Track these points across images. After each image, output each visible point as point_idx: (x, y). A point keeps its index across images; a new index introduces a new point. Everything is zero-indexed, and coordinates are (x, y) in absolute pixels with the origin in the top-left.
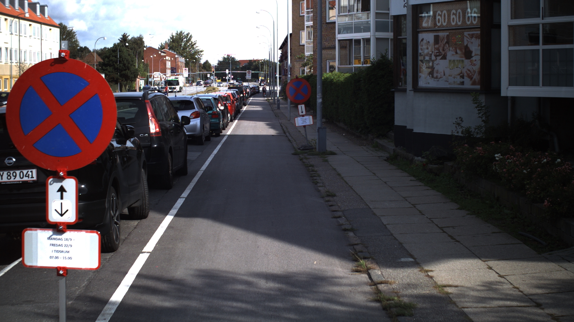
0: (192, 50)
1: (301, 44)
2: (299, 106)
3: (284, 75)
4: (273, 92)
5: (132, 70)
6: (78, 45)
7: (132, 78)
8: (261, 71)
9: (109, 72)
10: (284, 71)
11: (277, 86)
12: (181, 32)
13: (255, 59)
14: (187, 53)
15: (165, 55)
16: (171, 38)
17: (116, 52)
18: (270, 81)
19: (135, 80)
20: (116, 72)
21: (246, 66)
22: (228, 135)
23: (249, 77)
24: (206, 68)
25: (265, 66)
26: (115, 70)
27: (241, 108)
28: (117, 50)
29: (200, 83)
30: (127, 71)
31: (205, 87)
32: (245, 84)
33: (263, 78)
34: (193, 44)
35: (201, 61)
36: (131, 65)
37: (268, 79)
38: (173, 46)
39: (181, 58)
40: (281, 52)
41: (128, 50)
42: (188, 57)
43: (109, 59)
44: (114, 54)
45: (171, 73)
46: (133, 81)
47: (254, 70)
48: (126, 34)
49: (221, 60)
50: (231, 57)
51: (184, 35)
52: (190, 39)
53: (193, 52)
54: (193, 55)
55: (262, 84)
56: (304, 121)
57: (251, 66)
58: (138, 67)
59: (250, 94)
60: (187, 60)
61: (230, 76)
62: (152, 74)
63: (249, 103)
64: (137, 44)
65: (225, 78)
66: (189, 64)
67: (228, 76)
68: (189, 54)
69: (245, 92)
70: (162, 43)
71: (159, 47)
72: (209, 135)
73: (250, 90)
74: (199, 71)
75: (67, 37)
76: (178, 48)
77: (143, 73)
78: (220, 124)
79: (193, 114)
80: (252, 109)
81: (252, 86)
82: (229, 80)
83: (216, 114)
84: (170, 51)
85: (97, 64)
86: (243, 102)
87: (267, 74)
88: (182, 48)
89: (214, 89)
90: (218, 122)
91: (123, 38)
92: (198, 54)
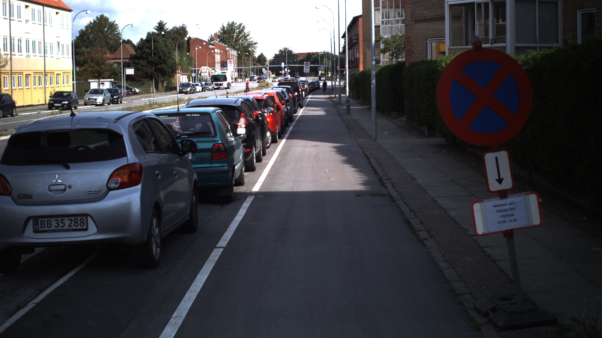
0: (245, 42)
2: (489, 158)
5: (170, 64)
6: (120, 38)
7: (169, 73)
8: (321, 64)
9: (142, 66)
12: (233, 23)
13: (314, 52)
14: (239, 45)
16: (221, 29)
17: (150, 43)
19: (173, 76)
20: (150, 65)
21: (304, 59)
23: (306, 70)
24: (260, 62)
25: (326, 59)
26: (149, 63)
27: (295, 112)
28: (151, 40)
29: (254, 78)
30: (164, 64)
31: (258, 82)
32: (303, 78)
33: (323, 72)
34: (246, 35)
35: (255, 54)
36: (168, 58)
37: (329, 73)
38: (224, 38)
39: (233, 51)
41: (166, 39)
42: (240, 50)
43: (142, 51)
44: (148, 45)
45: (221, 67)
46: (171, 76)
47: (313, 64)
48: (162, 22)
49: (278, 53)
50: (288, 50)
51: (236, 25)
52: (242, 30)
53: (246, 44)
54: (246, 48)
55: (322, 79)
56: (508, 214)
57: (310, 58)
58: (180, 61)
59: (308, 91)
60: (239, 52)
61: (286, 70)
62: (197, 69)
63: (307, 104)
64: (180, 34)
65: (280, 72)
66: (242, 58)
67: (284, 70)
68: (242, 47)
69: (301, 89)
70: (211, 35)
71: (208, 39)
72: (189, 217)
73: (308, 85)
74: (253, 65)
75: (109, 30)
76: (230, 40)
77: (186, 67)
78: (236, 167)
79: (118, 175)
80: (311, 113)
81: (311, 81)
82: (285, 74)
83: (222, 150)
84: (220, 43)
85: (129, 57)
86: (298, 103)
87: (328, 67)
88: (234, 40)
89: (267, 85)
90: (226, 168)
91: (159, 26)
92: (252, 47)
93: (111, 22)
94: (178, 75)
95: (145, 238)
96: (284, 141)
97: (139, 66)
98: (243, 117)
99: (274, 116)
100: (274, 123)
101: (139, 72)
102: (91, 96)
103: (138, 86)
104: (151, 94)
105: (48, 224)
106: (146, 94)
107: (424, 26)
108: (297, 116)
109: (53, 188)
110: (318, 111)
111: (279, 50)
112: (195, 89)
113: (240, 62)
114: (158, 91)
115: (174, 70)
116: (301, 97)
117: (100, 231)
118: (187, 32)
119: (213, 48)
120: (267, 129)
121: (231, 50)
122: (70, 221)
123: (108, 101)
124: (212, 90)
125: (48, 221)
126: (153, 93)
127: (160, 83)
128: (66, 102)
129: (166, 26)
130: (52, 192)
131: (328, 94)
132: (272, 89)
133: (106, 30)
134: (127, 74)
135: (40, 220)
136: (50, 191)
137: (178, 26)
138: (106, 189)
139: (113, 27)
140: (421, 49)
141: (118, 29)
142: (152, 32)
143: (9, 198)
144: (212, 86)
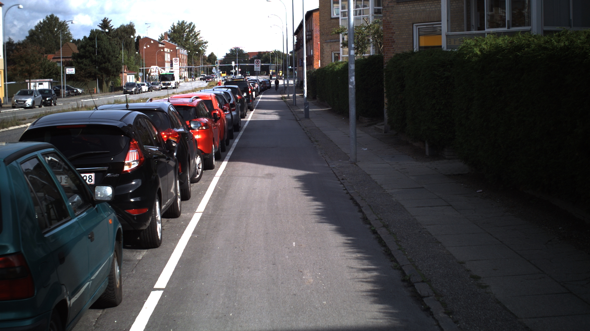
0: (195, 41)
1: (332, 16)
5: (114, 63)
6: (70, 38)
7: (113, 72)
8: (272, 63)
9: (85, 65)
12: (183, 22)
13: (265, 51)
14: (190, 45)
16: (172, 28)
17: (94, 41)
19: (118, 76)
20: (94, 65)
21: (255, 58)
23: (257, 68)
24: (211, 61)
25: (276, 58)
26: (92, 62)
28: (95, 38)
30: (108, 63)
31: (207, 82)
32: (253, 77)
34: (196, 34)
35: (205, 53)
36: (112, 57)
38: (174, 37)
41: (110, 37)
42: (191, 49)
43: (85, 49)
44: (91, 43)
45: (170, 66)
46: (115, 75)
47: (264, 63)
48: (106, 19)
49: (229, 52)
50: (239, 49)
51: (186, 25)
52: (193, 30)
53: (196, 43)
54: (196, 47)
55: (273, 78)
57: (260, 58)
59: (259, 90)
60: (190, 51)
61: (237, 69)
62: (144, 68)
63: (258, 105)
64: (127, 33)
65: (231, 71)
66: (192, 57)
67: (235, 69)
68: (192, 46)
69: (251, 89)
70: (162, 34)
71: (159, 39)
73: (259, 85)
74: (203, 64)
75: (59, 30)
76: (180, 40)
77: (134, 66)
80: (263, 117)
81: (262, 80)
82: (236, 73)
84: (171, 43)
85: (71, 56)
86: (248, 105)
87: (279, 66)
88: (184, 39)
91: (104, 24)
92: (202, 46)
93: (61, 22)
94: (124, 74)
97: (82, 65)
98: (135, 148)
101: (82, 71)
102: (19, 98)
103: (80, 86)
104: (95, 95)
106: (89, 94)
107: (409, 7)
110: (270, 114)
111: (230, 50)
112: (141, 89)
113: (190, 62)
114: (102, 91)
115: (119, 69)
116: (251, 98)
118: (135, 30)
119: (163, 47)
120: (195, 153)
121: (181, 50)
123: (39, 104)
124: (159, 90)
126: (97, 93)
127: (105, 83)
129: (111, 23)
131: (281, 94)
133: (56, 29)
134: (67, 73)
137: (125, 24)
139: (63, 26)
140: (406, 37)
142: (96, 30)
144: (159, 86)
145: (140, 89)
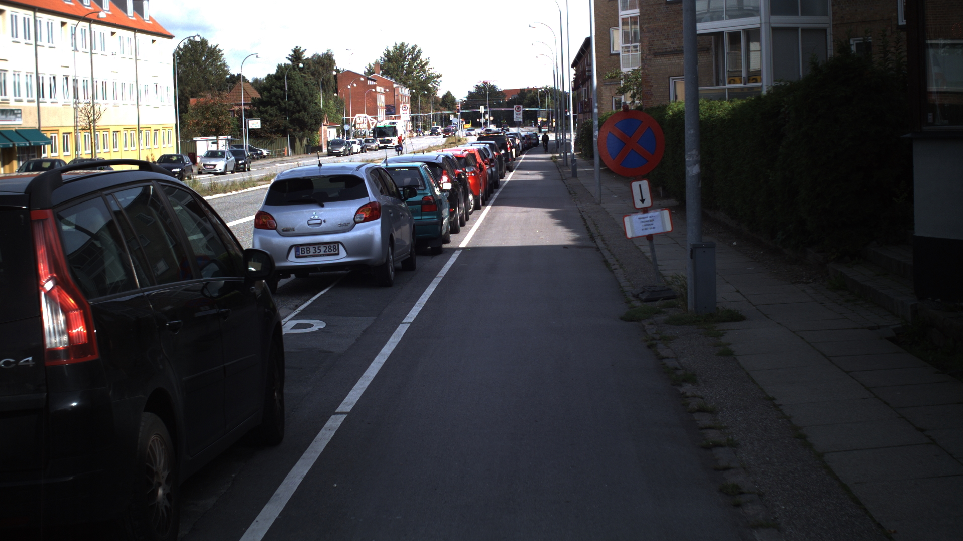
0: (422, 74)
1: (612, 52)
2: (635, 185)
3: (581, 113)
4: (563, 143)
5: (312, 112)
6: (226, 72)
7: (311, 125)
8: (541, 108)
9: (271, 115)
10: (582, 105)
11: (570, 132)
12: (403, 44)
13: (531, 87)
14: (413, 80)
15: (375, 83)
16: (385, 54)
17: (283, 80)
18: (557, 124)
19: (318, 130)
20: (283, 114)
21: (515, 99)
22: (463, 249)
23: (518, 117)
24: (447, 104)
25: (548, 99)
26: (281, 111)
27: (502, 176)
28: (284, 76)
29: (437, 131)
30: (303, 112)
31: (444, 137)
32: (513, 130)
33: (545, 119)
34: (423, 63)
35: (437, 92)
36: (309, 103)
37: (554, 120)
38: (389, 68)
39: (403, 90)
40: (575, 72)
41: (305, 75)
42: (415, 86)
43: (270, 93)
44: (278, 84)
45: (386, 115)
46: (313, 130)
47: (529, 107)
48: (299, 48)
49: (473, 90)
50: (490, 85)
51: (407, 49)
52: (417, 56)
53: (423, 77)
54: (424, 83)
55: (543, 130)
56: (649, 224)
57: (524, 98)
58: (325, 106)
59: (521, 148)
60: (414, 91)
61: (487, 117)
62: (351, 117)
63: (519, 166)
64: (323, 65)
65: (478, 120)
66: (417, 99)
67: (484, 117)
68: (418, 82)
69: (510, 145)
70: (370, 65)
71: (365, 72)
72: (409, 256)
73: (520, 140)
74: (435, 110)
75: (209, 59)
76: (399, 72)
77: (334, 116)
78: (444, 222)
79: (363, 212)
81: (525, 133)
82: (486, 123)
83: (431, 202)
84: (385, 77)
85: (250, 102)
86: (506, 164)
87: (552, 111)
88: (405, 71)
89: (459, 140)
90: (435, 220)
91: (295, 55)
92: (433, 82)
93: (212, 47)
94: (323, 128)
95: (385, 260)
96: (488, 208)
97: (266, 116)
98: (445, 174)
99: (476, 177)
100: (477, 185)
101: (266, 124)
102: (207, 161)
103: (266, 146)
104: (286, 157)
105: (307, 251)
106: (279, 157)
107: (665, 60)
108: (505, 181)
109: (311, 222)
110: (533, 174)
111: (475, 86)
113: (415, 106)
114: (295, 152)
115: (319, 121)
116: (510, 156)
117: (349, 255)
118: (334, 61)
119: (374, 85)
120: (469, 191)
121: (401, 88)
122: (325, 248)
123: (232, 168)
124: (376, 150)
125: (307, 248)
126: (288, 155)
127: (297, 140)
128: (178, 170)
129: (305, 54)
130: (310, 226)
131: (551, 153)
132: (471, 145)
134: (250, 128)
135: (300, 248)
136: (309, 224)
137: (320, 53)
138: (353, 222)
139: (214, 54)
140: (662, 90)
141: (222, 58)
142: (285, 64)
143: (275, 231)
144: (376, 144)
145: (351, 149)
